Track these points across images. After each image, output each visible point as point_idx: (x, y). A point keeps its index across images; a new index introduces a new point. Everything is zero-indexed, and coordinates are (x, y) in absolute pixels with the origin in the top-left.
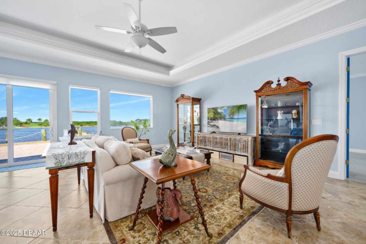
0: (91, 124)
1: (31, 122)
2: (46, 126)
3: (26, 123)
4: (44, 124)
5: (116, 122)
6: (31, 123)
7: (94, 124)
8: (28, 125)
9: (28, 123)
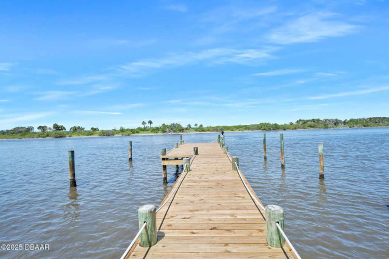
0: (240, 129)
1: (191, 127)
2: (200, 132)
3: (187, 129)
4: (198, 130)
5: (270, 124)
6: (190, 129)
7: (244, 128)
8: (187, 130)
9: (188, 128)
